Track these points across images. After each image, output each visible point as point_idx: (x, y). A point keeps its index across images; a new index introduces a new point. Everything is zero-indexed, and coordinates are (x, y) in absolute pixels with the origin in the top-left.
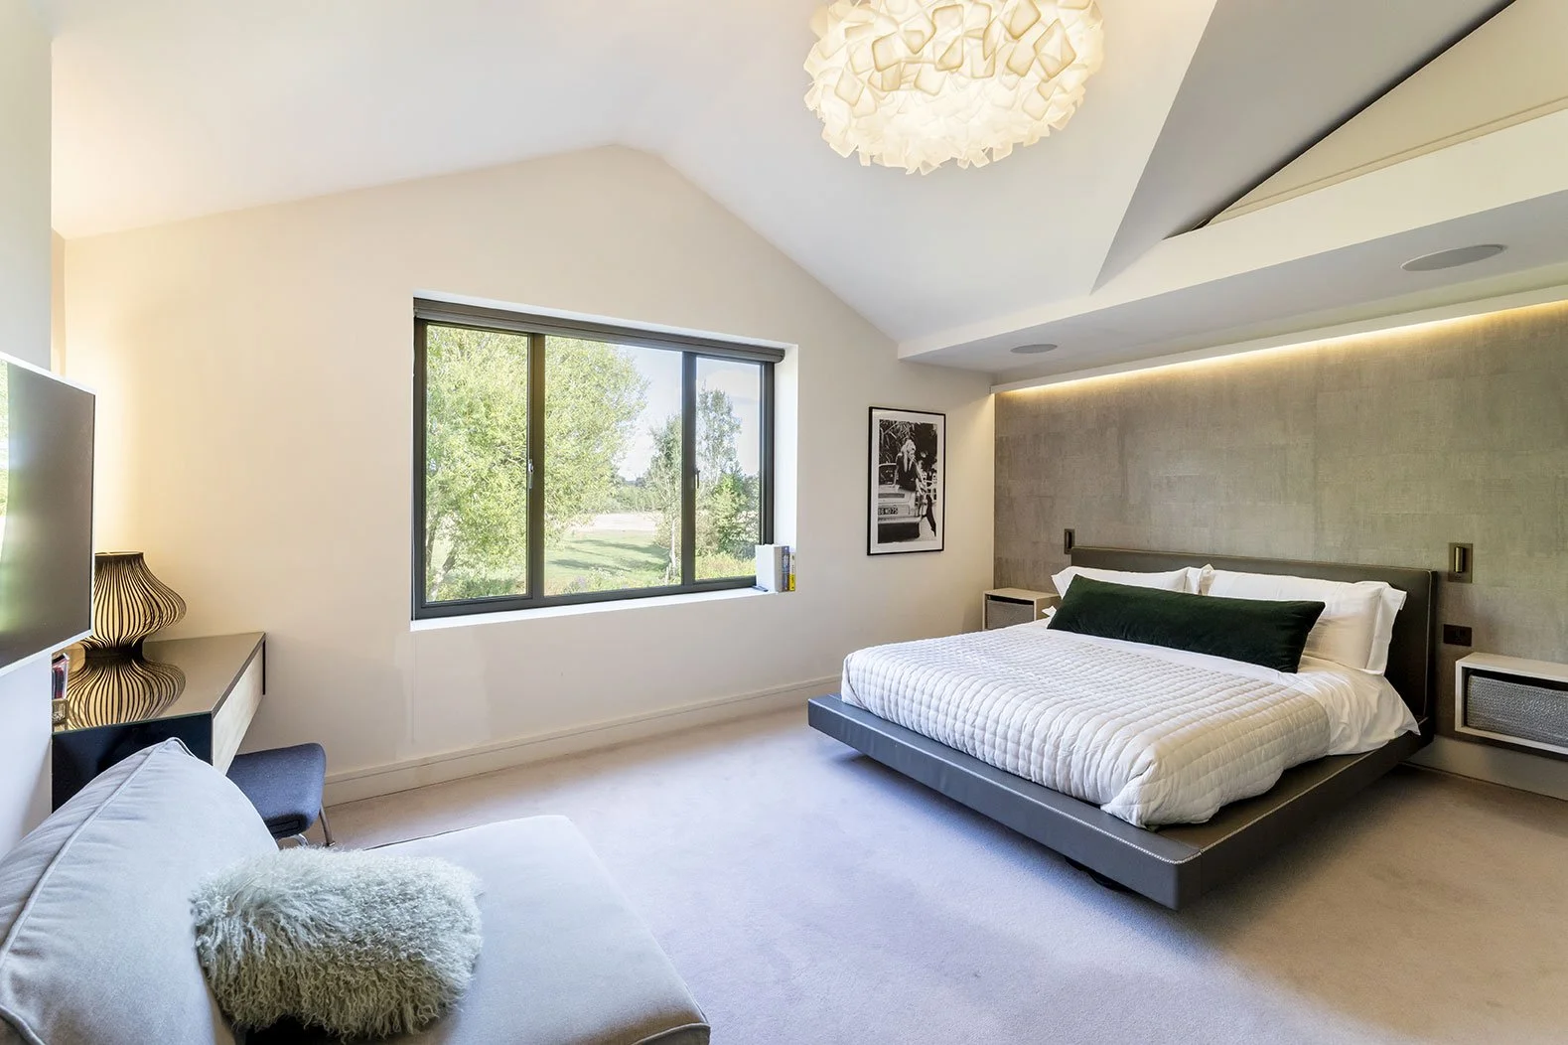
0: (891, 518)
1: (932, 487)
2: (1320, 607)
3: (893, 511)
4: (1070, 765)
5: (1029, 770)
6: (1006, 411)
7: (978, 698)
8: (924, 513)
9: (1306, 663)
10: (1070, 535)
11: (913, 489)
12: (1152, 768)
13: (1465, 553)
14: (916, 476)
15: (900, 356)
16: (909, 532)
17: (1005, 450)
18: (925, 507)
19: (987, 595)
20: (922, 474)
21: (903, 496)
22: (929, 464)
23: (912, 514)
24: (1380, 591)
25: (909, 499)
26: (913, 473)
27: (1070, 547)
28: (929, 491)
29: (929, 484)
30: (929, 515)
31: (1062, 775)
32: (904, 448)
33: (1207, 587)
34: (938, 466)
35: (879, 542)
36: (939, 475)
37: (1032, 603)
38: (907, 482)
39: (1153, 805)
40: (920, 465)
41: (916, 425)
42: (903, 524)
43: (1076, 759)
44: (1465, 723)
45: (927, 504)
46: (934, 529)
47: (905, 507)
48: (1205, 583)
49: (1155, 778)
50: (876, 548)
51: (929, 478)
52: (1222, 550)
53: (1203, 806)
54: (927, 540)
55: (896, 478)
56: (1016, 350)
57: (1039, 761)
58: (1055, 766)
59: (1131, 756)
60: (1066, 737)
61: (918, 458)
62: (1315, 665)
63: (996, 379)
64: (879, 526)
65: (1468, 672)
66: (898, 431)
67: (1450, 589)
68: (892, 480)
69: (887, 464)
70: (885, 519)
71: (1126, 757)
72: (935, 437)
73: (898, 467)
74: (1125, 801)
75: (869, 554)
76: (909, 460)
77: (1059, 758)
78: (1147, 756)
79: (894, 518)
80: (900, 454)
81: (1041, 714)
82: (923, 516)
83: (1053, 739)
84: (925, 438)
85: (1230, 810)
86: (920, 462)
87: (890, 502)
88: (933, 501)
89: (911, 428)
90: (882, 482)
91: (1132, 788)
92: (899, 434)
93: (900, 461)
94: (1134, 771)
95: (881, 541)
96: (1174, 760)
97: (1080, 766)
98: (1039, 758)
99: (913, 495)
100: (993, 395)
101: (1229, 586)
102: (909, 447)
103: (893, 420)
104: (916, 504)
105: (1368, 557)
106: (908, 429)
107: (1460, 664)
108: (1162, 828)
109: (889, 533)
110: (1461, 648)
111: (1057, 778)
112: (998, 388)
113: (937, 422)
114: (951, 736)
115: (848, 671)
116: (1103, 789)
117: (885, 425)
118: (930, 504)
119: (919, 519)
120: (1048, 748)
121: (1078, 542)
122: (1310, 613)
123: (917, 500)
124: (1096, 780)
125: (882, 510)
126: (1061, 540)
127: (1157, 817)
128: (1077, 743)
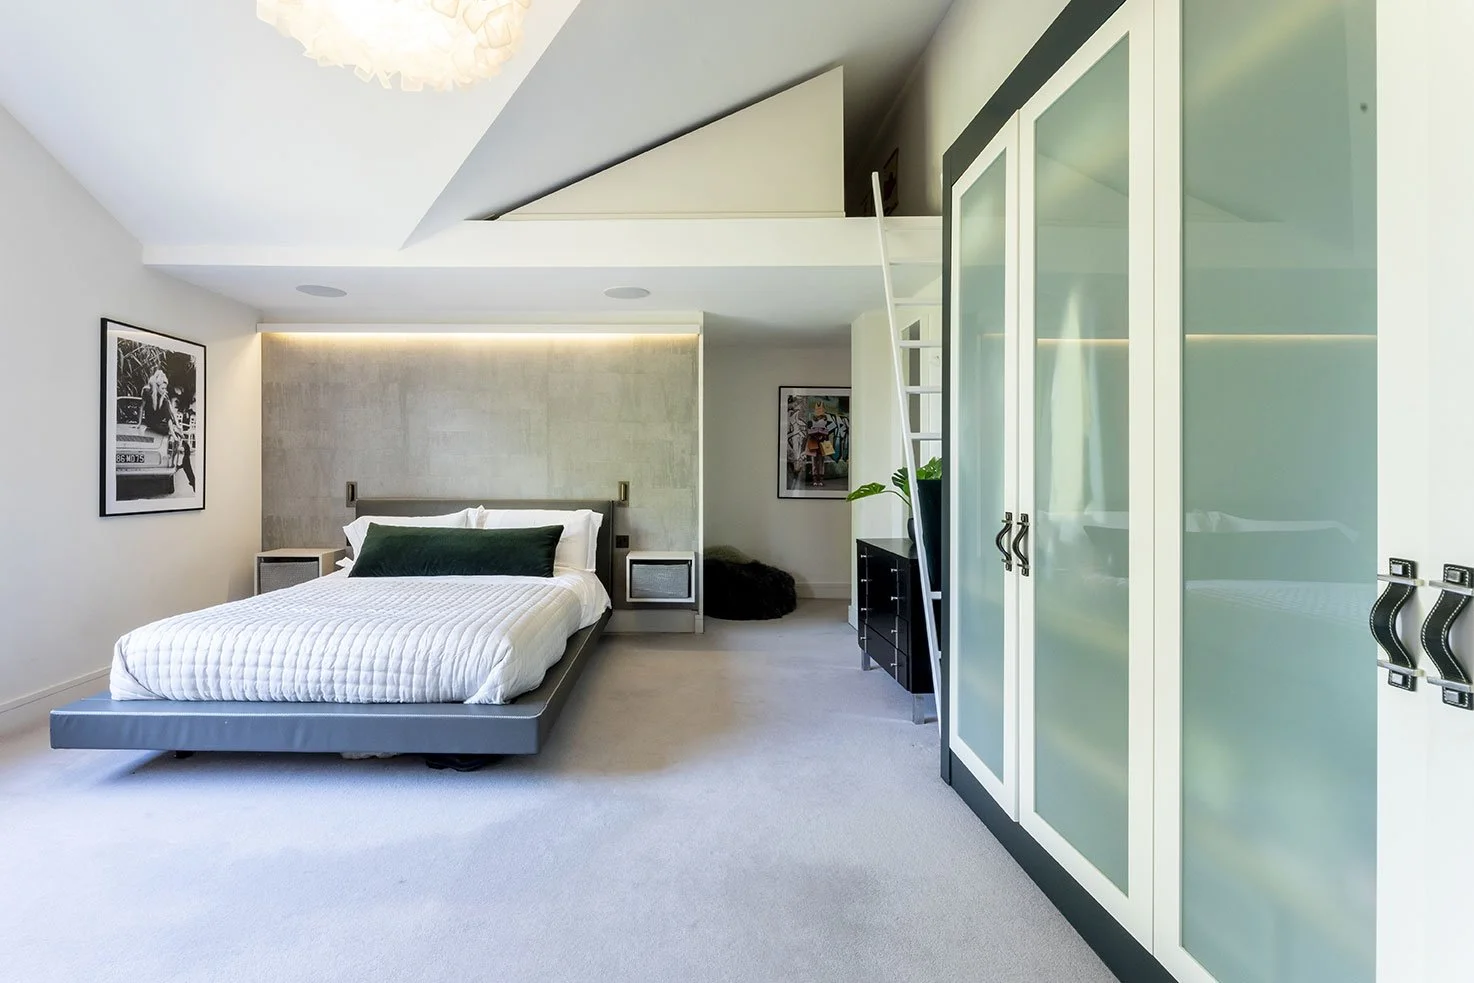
0: (136, 469)
1: (188, 432)
2: (560, 529)
3: (137, 459)
4: (439, 674)
5: (398, 692)
6: (274, 355)
7: (333, 640)
8: (180, 464)
9: (558, 571)
10: (352, 488)
11: (165, 432)
12: (509, 652)
13: (625, 487)
14: (169, 416)
15: (148, 260)
16: (161, 486)
17: (273, 397)
18: (182, 457)
19: (259, 558)
20: (177, 415)
21: (152, 440)
22: (186, 402)
23: (164, 463)
24: (590, 515)
25: (160, 445)
26: (164, 412)
27: (353, 499)
28: (187, 436)
29: (186, 428)
30: (187, 466)
31: (432, 685)
32: (152, 380)
33: (482, 524)
34: (198, 407)
35: (117, 500)
36: (199, 418)
37: (317, 559)
38: (157, 423)
39: (512, 682)
40: (174, 404)
41: (168, 353)
42: (153, 476)
43: (445, 666)
44: (631, 597)
45: (183, 453)
46: (192, 483)
47: (155, 455)
48: (481, 520)
49: (512, 659)
50: (113, 505)
51: (186, 421)
52: (488, 495)
53: (537, 675)
54: (184, 496)
55: (142, 416)
56: (302, 289)
57: (409, 679)
58: (425, 679)
59: (492, 648)
60: (435, 649)
61: (171, 394)
62: (563, 570)
63: (262, 317)
64: (119, 477)
65: (633, 562)
66: (144, 356)
67: (619, 510)
68: (136, 419)
69: (129, 397)
70: (126, 469)
71: (488, 650)
72: (193, 372)
73: (144, 403)
74: (488, 688)
75: (103, 513)
76: (159, 396)
77: (428, 671)
78: (504, 644)
79: (140, 468)
80: (147, 387)
81: (407, 636)
82: (178, 467)
83: (422, 655)
84: (181, 372)
85: (552, 671)
86: (175, 399)
87: (133, 447)
88: (191, 449)
89: (162, 356)
90: (121, 420)
91: (496, 673)
92: (145, 361)
93: (148, 395)
94: (496, 660)
95: (119, 498)
96: (521, 641)
97: (449, 672)
98: (409, 677)
99: (166, 440)
100: (259, 334)
101: (498, 520)
102: (158, 380)
103: (138, 341)
104: (169, 452)
105: (579, 494)
106: (157, 357)
107: (629, 558)
108: (514, 700)
109: (130, 487)
110: (625, 550)
111: (427, 690)
112: (266, 328)
113: (195, 354)
114: (302, 689)
115: (124, 657)
116: (470, 684)
117: (125, 347)
118: (187, 453)
119: (174, 470)
120: (418, 664)
121: (360, 495)
122: (555, 533)
123: (170, 446)
124: (464, 678)
125: (122, 457)
126: (342, 493)
127: (513, 691)
128: (446, 651)
